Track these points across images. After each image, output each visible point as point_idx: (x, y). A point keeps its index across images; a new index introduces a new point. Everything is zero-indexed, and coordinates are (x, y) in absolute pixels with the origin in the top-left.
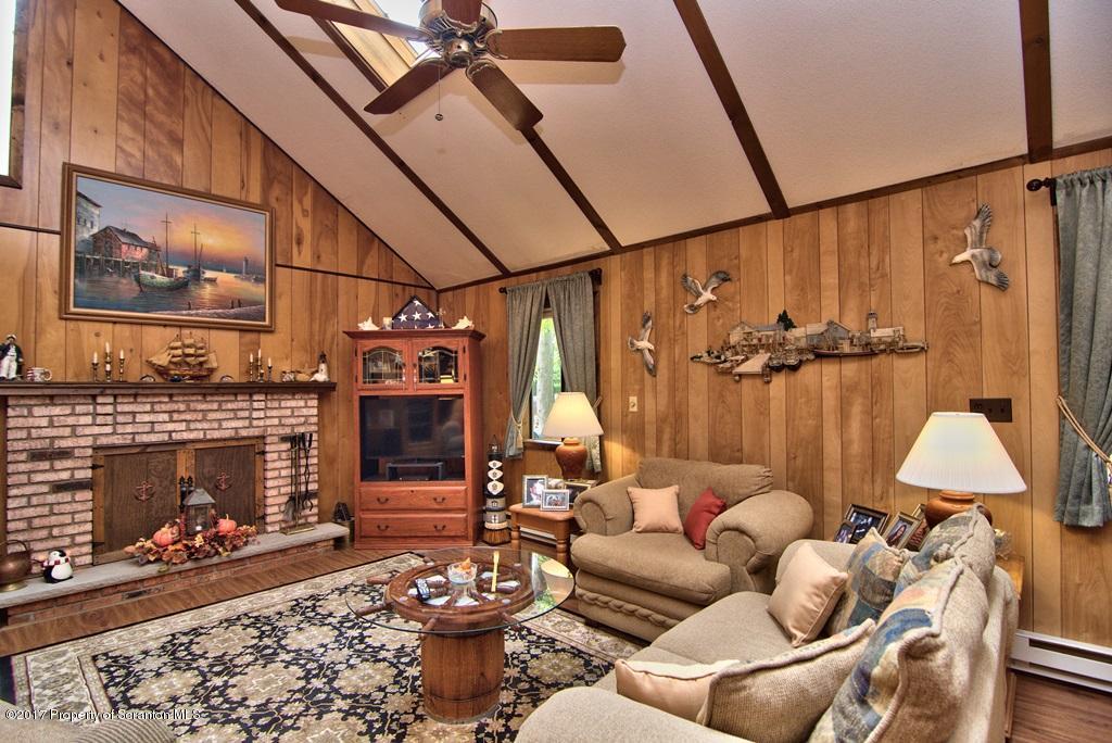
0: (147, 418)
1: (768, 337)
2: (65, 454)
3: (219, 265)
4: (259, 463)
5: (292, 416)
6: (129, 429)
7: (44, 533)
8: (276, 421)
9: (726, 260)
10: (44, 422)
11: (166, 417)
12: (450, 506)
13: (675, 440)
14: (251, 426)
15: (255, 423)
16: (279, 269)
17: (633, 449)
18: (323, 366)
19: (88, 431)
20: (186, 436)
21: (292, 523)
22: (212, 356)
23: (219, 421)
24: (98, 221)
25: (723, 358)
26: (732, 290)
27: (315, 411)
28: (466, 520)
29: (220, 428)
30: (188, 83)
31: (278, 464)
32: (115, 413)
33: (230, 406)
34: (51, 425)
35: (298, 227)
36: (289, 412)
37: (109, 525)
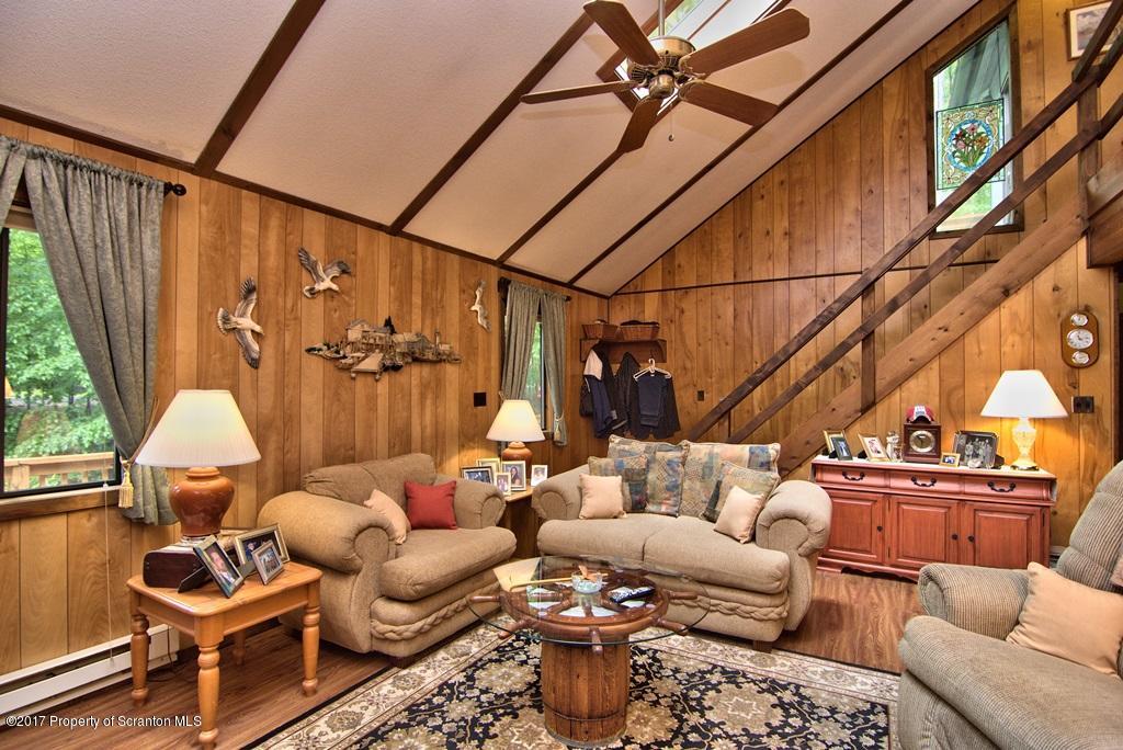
9: (344, 252)
13: (282, 449)
25: (342, 353)
26: (350, 284)
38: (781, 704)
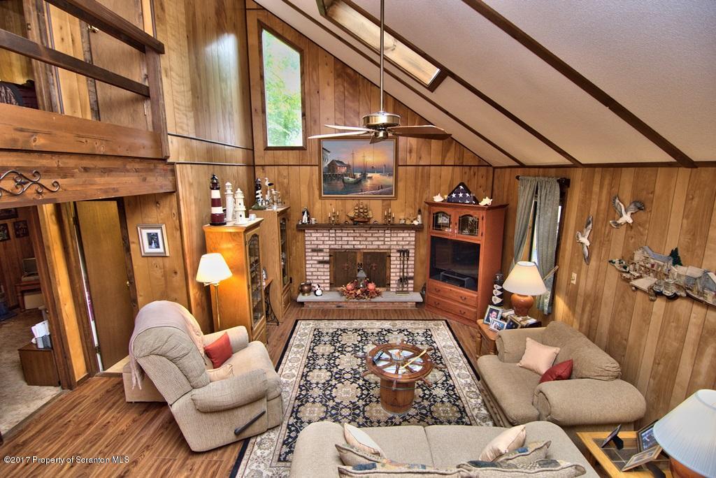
0: (346, 239)
1: (659, 265)
2: (321, 250)
3: (373, 170)
4: (388, 261)
5: (403, 241)
6: (340, 243)
7: (316, 277)
8: (395, 243)
9: (645, 193)
10: (315, 239)
11: (352, 239)
12: (468, 303)
13: (591, 313)
14: (384, 244)
15: (386, 243)
16: (400, 167)
17: (569, 307)
18: (419, 216)
19: (328, 243)
20: (359, 247)
21: (401, 289)
22: (370, 212)
23: (372, 241)
24: (330, 157)
25: (628, 269)
26: (644, 218)
27: (414, 239)
28: (476, 313)
29: (372, 244)
30: (360, 83)
31: (396, 262)
32: (336, 237)
33: (376, 235)
34: (317, 240)
35: (410, 143)
36: (401, 239)
37: (335, 278)
38: (333, 398)
